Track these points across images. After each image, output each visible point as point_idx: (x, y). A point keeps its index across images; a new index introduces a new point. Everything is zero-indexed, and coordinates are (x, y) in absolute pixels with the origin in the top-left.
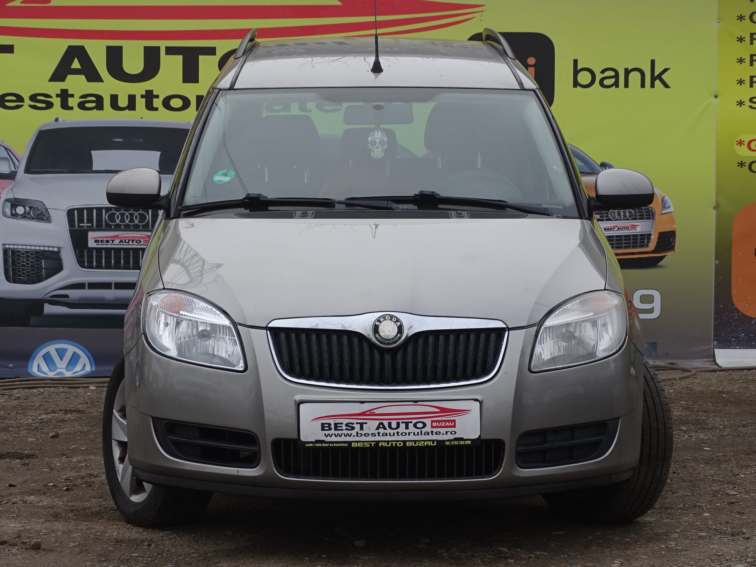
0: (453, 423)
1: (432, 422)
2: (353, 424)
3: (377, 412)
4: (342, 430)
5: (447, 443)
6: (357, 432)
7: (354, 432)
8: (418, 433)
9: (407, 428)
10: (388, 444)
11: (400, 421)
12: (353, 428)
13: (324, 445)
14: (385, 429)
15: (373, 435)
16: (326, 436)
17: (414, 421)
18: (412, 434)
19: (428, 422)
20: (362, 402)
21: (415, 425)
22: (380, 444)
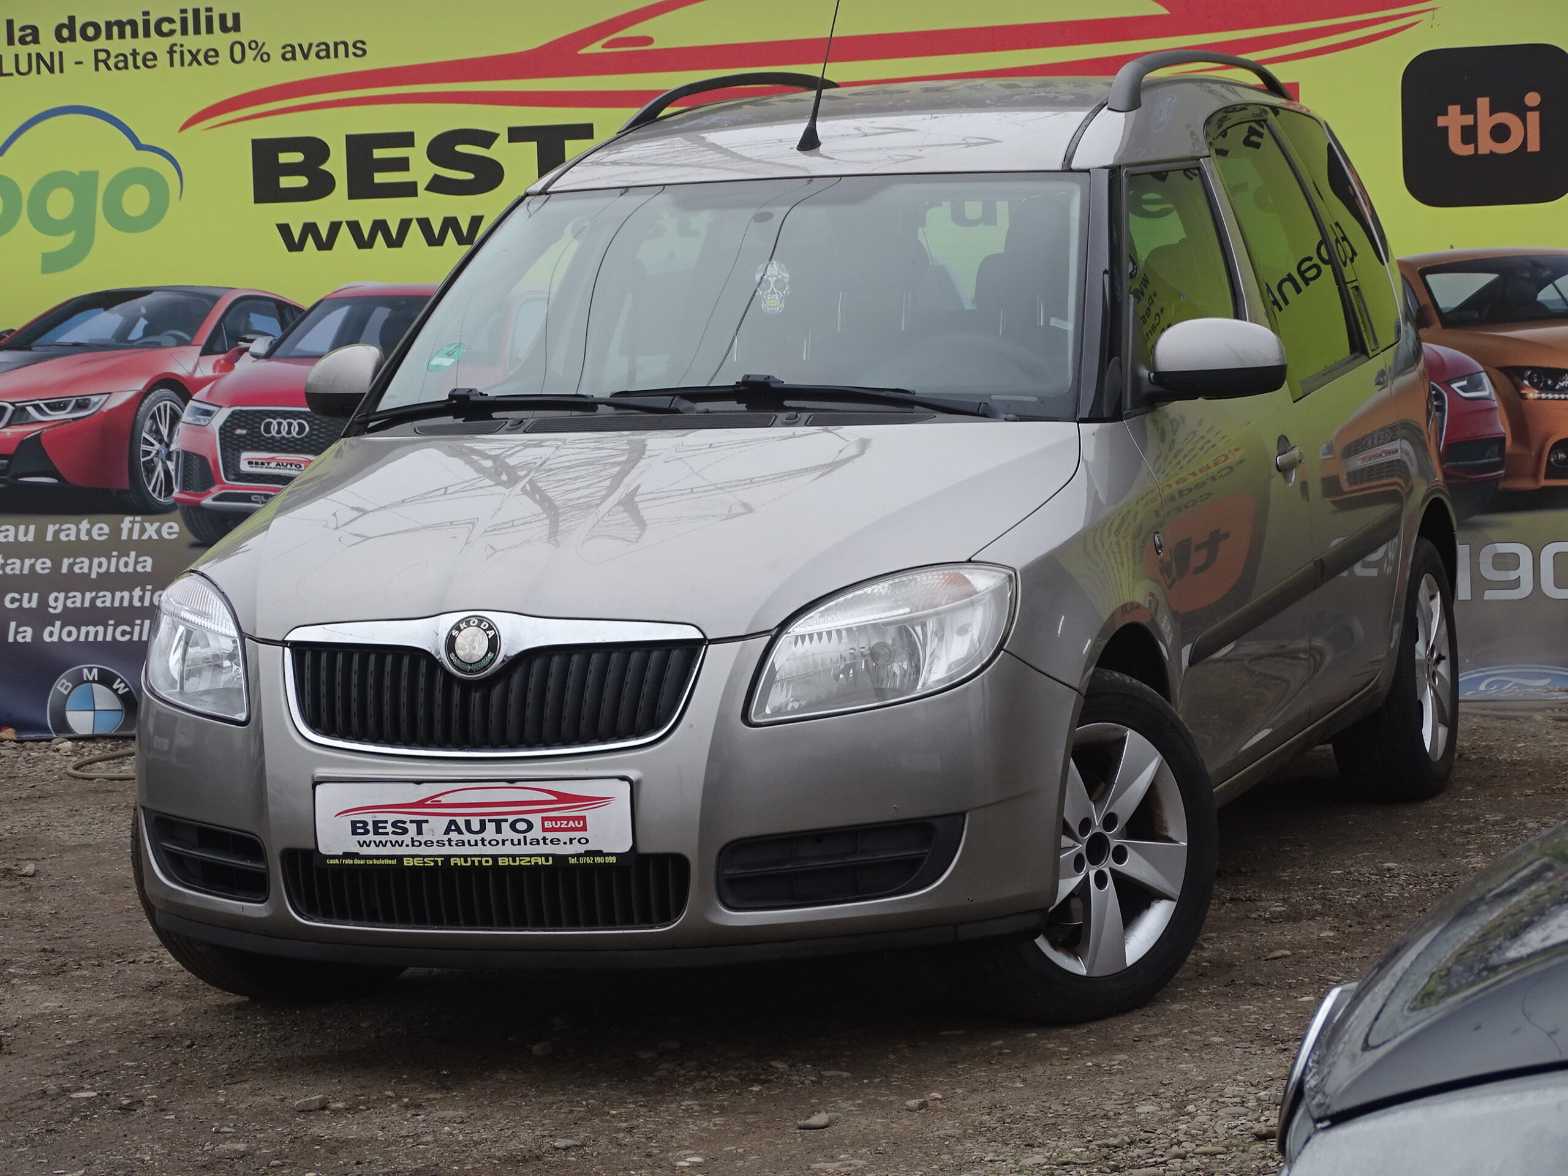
0: (581, 822)
1: (544, 819)
2: (404, 822)
3: (444, 800)
4: (387, 834)
5: (573, 861)
6: (412, 839)
7: (406, 839)
8: (519, 840)
9: (499, 831)
10: (466, 861)
11: (486, 818)
12: (405, 831)
13: (357, 862)
14: (461, 832)
15: (441, 843)
16: (361, 846)
17: (511, 818)
18: (508, 843)
19: (536, 819)
20: (419, 782)
21: (513, 826)
22: (452, 861)
